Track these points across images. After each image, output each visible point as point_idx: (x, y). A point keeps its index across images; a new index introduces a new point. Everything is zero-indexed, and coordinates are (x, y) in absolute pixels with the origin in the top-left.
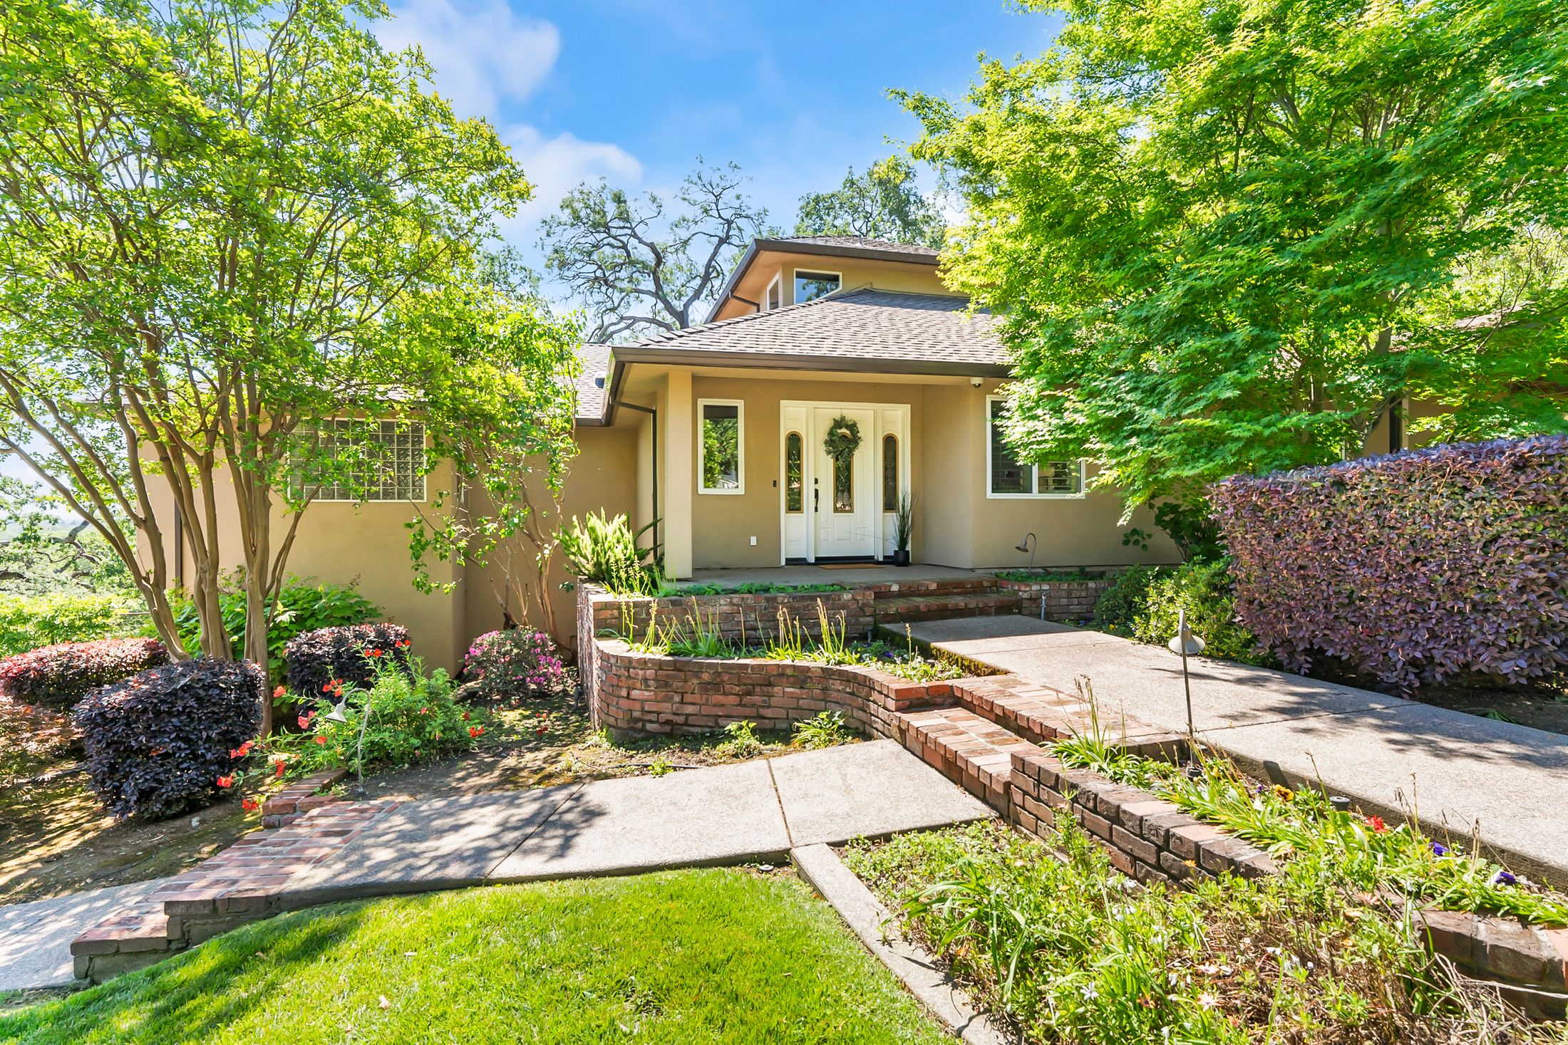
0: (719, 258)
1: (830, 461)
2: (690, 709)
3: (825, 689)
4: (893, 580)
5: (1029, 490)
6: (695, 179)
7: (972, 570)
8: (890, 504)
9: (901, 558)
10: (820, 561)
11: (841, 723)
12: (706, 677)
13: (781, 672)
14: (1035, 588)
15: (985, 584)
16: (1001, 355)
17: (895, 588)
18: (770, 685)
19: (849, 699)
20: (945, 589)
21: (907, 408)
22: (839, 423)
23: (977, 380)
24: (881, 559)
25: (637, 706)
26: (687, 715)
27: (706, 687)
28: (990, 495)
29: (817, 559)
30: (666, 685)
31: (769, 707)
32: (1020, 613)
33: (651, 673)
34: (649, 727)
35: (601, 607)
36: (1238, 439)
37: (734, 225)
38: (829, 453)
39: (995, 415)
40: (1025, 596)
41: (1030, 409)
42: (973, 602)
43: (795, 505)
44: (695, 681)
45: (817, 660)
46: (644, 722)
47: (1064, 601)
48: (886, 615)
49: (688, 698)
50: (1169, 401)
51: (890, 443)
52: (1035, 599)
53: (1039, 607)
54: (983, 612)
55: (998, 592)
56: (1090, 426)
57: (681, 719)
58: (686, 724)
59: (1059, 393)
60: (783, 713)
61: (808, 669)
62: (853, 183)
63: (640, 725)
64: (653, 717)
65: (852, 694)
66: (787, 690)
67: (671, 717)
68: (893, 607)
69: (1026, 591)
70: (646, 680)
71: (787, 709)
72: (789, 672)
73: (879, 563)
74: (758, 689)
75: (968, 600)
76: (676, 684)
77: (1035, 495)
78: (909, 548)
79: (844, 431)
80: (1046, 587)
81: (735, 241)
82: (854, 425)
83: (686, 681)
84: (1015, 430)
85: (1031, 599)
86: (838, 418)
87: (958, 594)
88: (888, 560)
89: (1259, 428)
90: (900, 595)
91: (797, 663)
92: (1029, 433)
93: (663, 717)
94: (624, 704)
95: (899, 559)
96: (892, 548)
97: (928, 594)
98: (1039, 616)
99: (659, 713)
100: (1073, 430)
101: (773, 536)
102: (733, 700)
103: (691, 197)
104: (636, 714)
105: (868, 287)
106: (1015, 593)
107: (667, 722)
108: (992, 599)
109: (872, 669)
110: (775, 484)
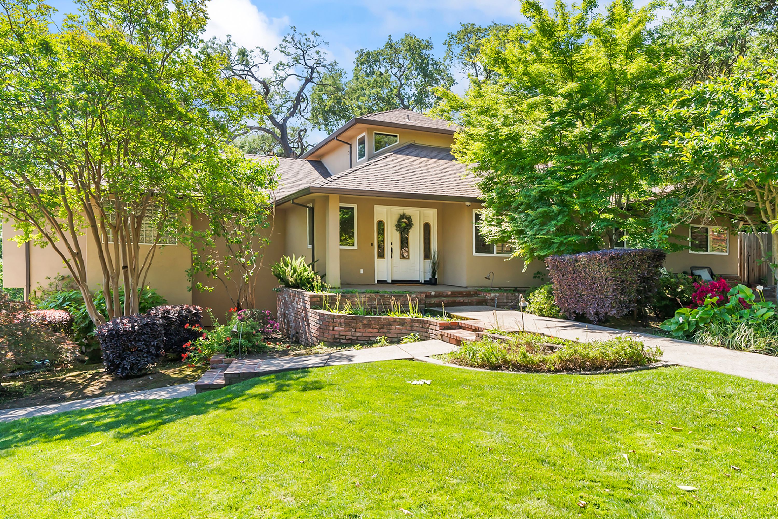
0: (305, 91)
1: (398, 235)
2: (358, 334)
3: (412, 326)
4: (432, 291)
5: (492, 252)
6: (290, 40)
7: (467, 287)
8: (427, 255)
9: (433, 281)
10: (394, 282)
11: (419, 337)
12: (365, 322)
13: (395, 320)
14: (493, 295)
15: (472, 293)
16: (479, 194)
17: (433, 293)
18: (390, 325)
19: (421, 329)
20: (454, 294)
21: (435, 210)
22: (403, 216)
23: (468, 204)
24: (423, 282)
25: (337, 333)
26: (358, 336)
27: (365, 326)
28: (474, 254)
29: (392, 281)
30: (349, 325)
31: (390, 333)
32: (486, 305)
33: (342, 320)
34: (342, 341)
35: (312, 297)
36: (557, 243)
37: (315, 70)
38: (397, 230)
39: (476, 221)
40: (489, 298)
41: (490, 221)
42: (466, 300)
43: (381, 255)
44: (361, 324)
45: (407, 317)
46: (340, 339)
47: (505, 301)
48: (430, 304)
49: (358, 330)
50: (536, 227)
51: (427, 227)
52: (493, 299)
53: (494, 303)
54: (470, 304)
55: (477, 296)
56: (511, 232)
57: (355, 338)
58: (357, 340)
59: (500, 217)
60: (395, 336)
61: (405, 319)
62: (391, 46)
63: (338, 340)
64: (344, 337)
65: (422, 327)
66: (397, 327)
67: (351, 337)
68: (433, 301)
69: (489, 296)
70: (341, 323)
71: (397, 334)
72: (398, 320)
73: (421, 283)
74: (385, 327)
75: (464, 299)
76: (353, 325)
77: (495, 254)
78: (436, 277)
79: (405, 220)
80: (497, 295)
81: (316, 80)
82: (410, 217)
83: (357, 324)
84: (485, 230)
85: (491, 299)
86: (402, 214)
87: (460, 297)
88: (426, 283)
89: (562, 239)
90: (435, 296)
91: (400, 317)
92: (489, 231)
93: (347, 337)
94: (331, 332)
95: (432, 282)
96: (428, 277)
97: (447, 296)
98: (494, 306)
99: (346, 336)
100: (506, 232)
101: (371, 270)
102: (376, 330)
103: (287, 50)
104: (336, 336)
105: (412, 142)
106: (485, 297)
107: (349, 339)
108: (475, 299)
109: (429, 318)
110: (372, 244)
